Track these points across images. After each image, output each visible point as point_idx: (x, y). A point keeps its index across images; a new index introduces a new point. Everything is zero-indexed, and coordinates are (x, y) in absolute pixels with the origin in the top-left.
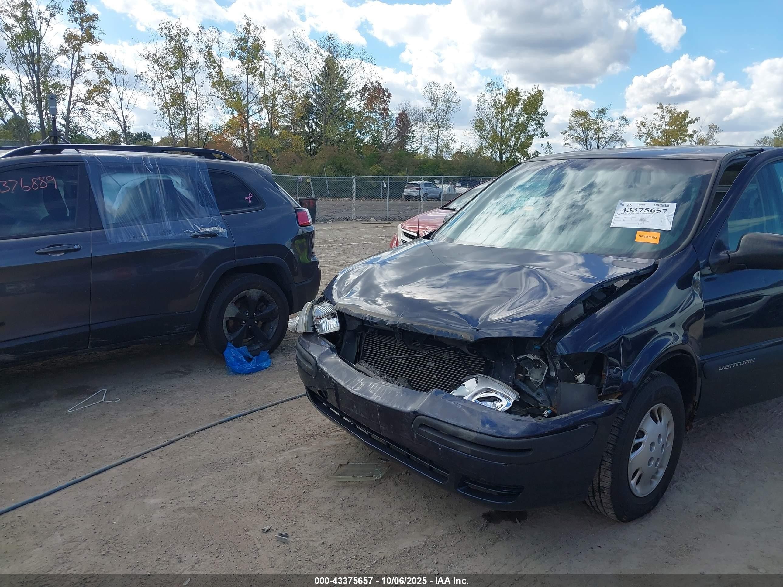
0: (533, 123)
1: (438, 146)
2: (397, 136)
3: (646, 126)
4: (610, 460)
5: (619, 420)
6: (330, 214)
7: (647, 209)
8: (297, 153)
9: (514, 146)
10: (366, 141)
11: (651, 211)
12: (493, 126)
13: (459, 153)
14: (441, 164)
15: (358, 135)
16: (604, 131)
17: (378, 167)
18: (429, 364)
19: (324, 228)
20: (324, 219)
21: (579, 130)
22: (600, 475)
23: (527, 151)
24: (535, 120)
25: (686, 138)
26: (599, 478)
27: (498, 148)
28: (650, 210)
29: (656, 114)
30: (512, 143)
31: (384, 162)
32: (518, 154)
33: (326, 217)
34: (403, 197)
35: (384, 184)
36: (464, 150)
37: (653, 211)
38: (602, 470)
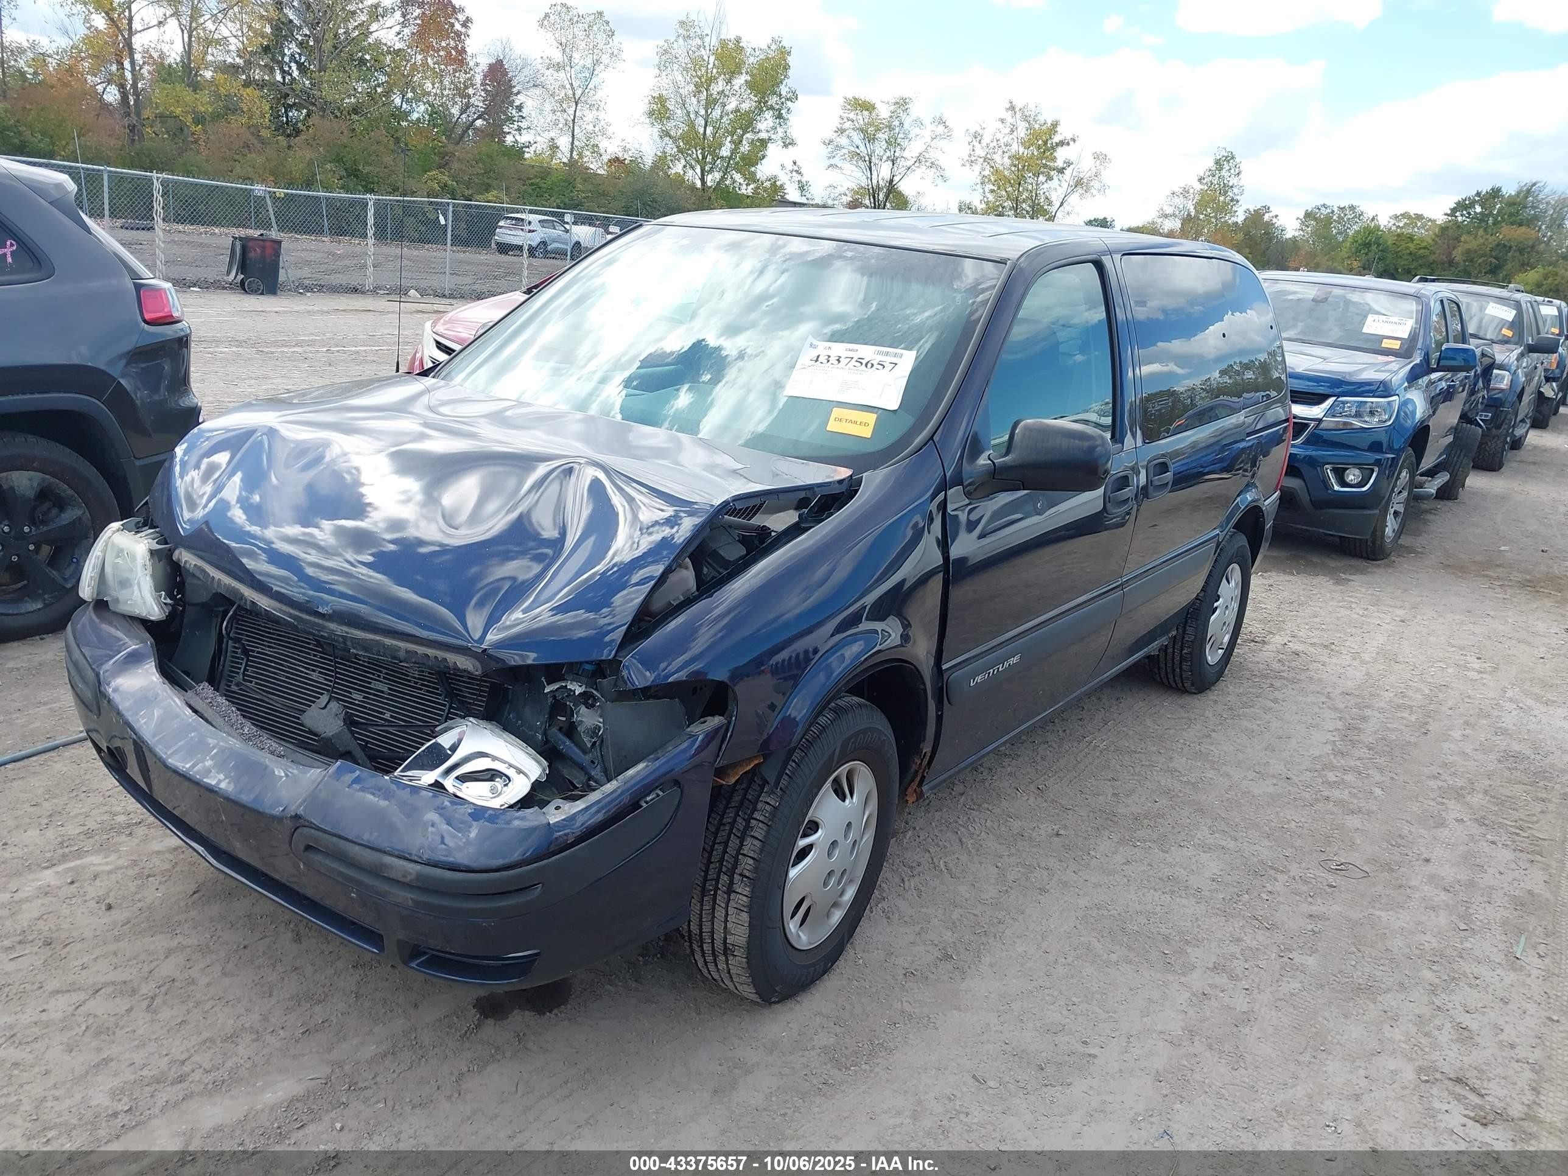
0: (768, 115)
1: (572, 143)
2: (483, 113)
3: (984, 143)
4: (747, 891)
5: (768, 808)
6: (319, 276)
7: (859, 361)
8: (252, 129)
9: (730, 158)
10: (415, 116)
11: (866, 365)
12: (688, 113)
13: (616, 161)
14: (579, 180)
15: (398, 101)
16: (904, 143)
17: (440, 176)
18: (375, 685)
19: (296, 308)
20: (301, 285)
21: (857, 138)
22: (726, 921)
23: (754, 174)
24: (772, 108)
25: (1052, 173)
26: (725, 928)
27: (697, 161)
28: (864, 362)
29: (1003, 121)
30: (725, 152)
31: (455, 166)
32: (738, 177)
33: (306, 282)
34: (493, 245)
35: (441, 218)
36: (628, 157)
37: (869, 365)
38: (731, 911)
